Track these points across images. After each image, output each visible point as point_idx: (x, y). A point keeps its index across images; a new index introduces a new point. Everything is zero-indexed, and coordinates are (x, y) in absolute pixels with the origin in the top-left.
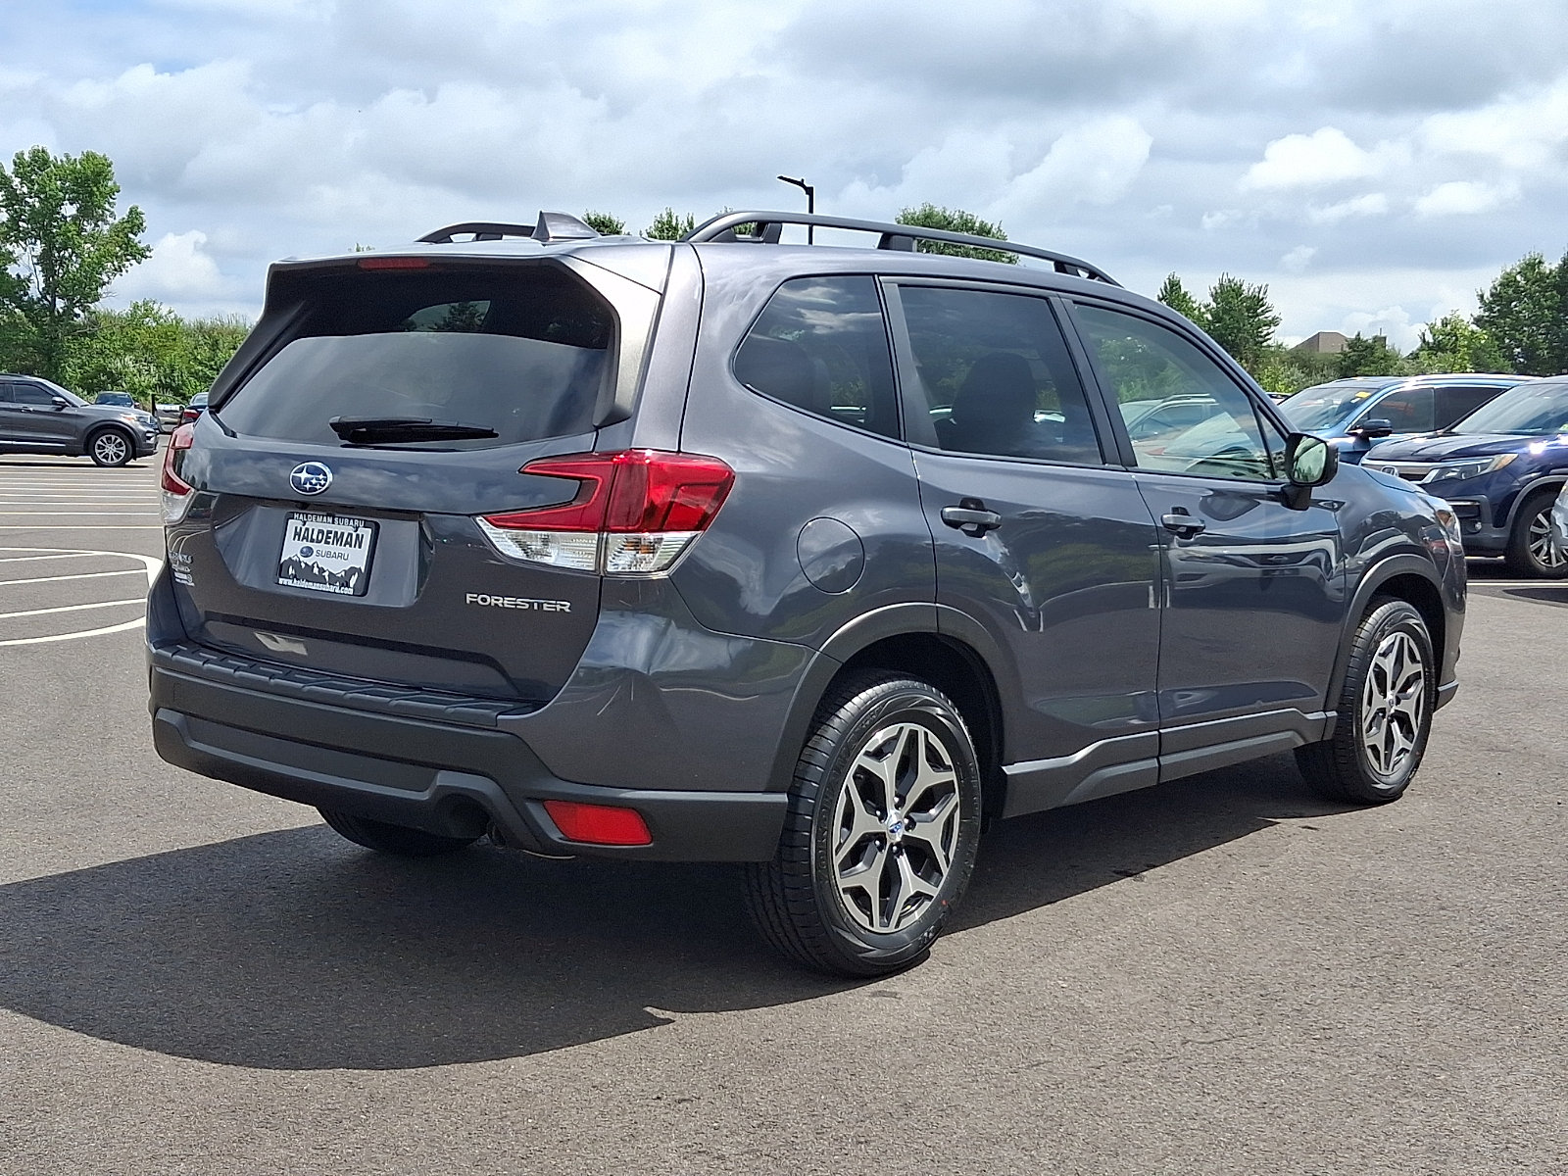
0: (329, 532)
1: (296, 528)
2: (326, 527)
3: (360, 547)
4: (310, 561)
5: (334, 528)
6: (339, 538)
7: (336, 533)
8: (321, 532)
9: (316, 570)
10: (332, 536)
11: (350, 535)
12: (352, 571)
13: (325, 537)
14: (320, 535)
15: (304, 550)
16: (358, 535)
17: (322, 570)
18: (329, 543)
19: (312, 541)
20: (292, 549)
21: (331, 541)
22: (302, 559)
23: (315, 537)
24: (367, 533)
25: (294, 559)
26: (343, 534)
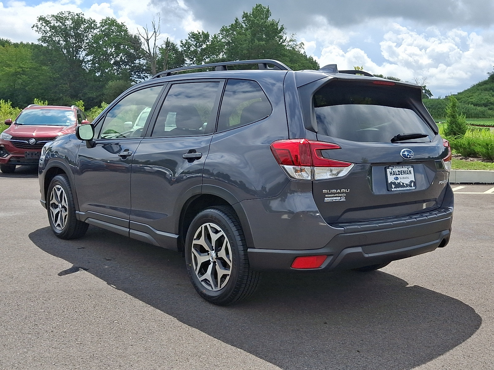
0: (401, 171)
1: (390, 172)
2: (400, 170)
3: (411, 174)
4: (398, 181)
5: (402, 169)
6: (404, 172)
7: (403, 171)
8: (399, 171)
9: (401, 184)
10: (402, 172)
11: (407, 171)
12: (411, 182)
13: (401, 173)
14: (399, 172)
15: (395, 178)
16: (409, 170)
17: (403, 183)
18: (402, 174)
19: (397, 175)
20: (391, 179)
21: (403, 173)
22: (396, 181)
23: (397, 173)
24: (411, 169)
25: (393, 181)
26: (405, 171)
